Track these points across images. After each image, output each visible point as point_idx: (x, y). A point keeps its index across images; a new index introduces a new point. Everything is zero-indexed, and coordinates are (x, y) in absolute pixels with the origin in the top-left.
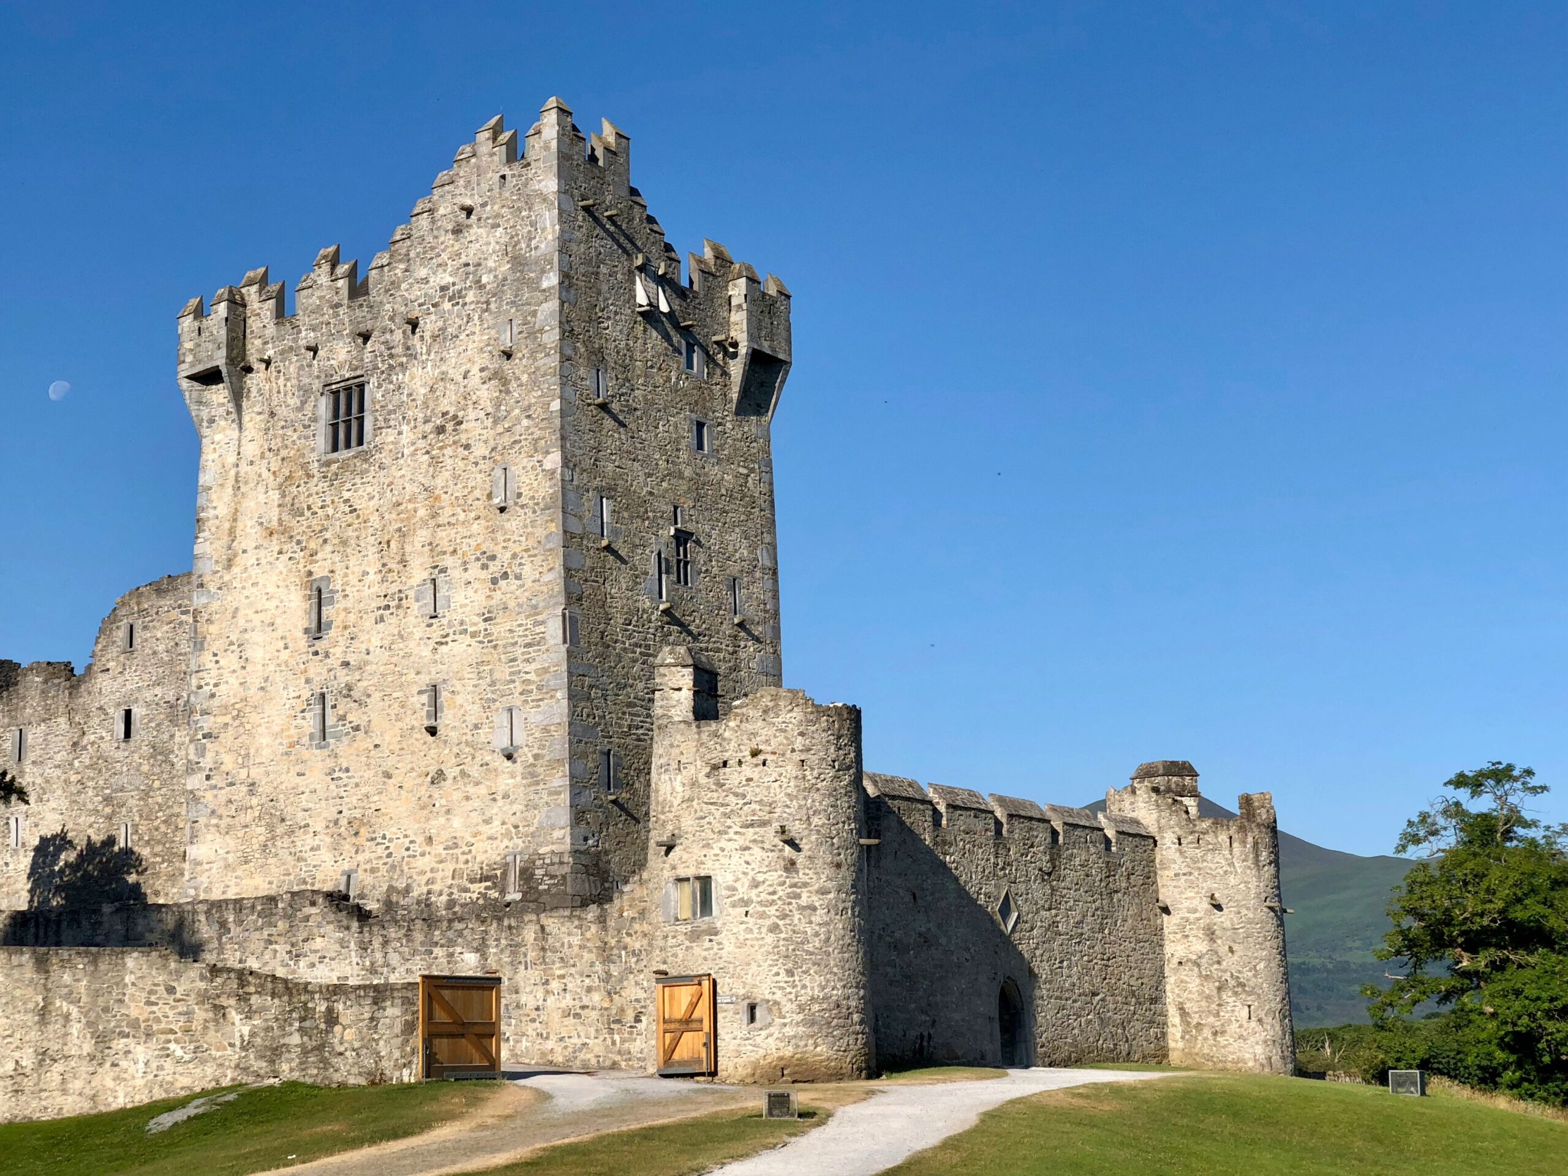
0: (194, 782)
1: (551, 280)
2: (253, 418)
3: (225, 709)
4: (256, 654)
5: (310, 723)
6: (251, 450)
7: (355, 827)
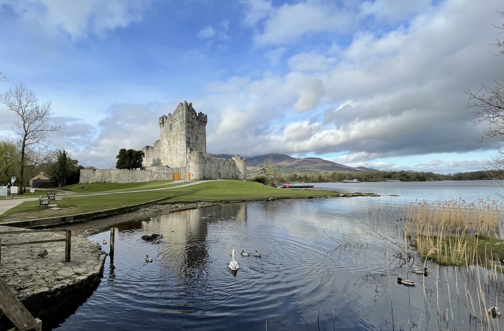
0: (161, 156)
1: (185, 116)
2: (164, 127)
3: (163, 151)
4: (165, 146)
5: (168, 152)
6: (164, 130)
7: (172, 160)
